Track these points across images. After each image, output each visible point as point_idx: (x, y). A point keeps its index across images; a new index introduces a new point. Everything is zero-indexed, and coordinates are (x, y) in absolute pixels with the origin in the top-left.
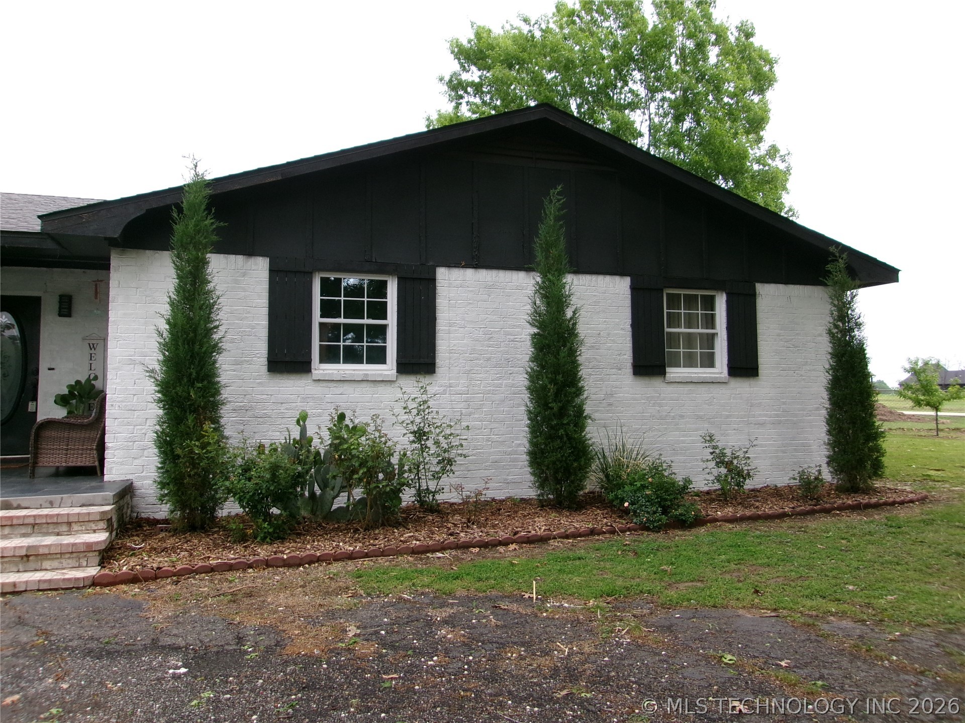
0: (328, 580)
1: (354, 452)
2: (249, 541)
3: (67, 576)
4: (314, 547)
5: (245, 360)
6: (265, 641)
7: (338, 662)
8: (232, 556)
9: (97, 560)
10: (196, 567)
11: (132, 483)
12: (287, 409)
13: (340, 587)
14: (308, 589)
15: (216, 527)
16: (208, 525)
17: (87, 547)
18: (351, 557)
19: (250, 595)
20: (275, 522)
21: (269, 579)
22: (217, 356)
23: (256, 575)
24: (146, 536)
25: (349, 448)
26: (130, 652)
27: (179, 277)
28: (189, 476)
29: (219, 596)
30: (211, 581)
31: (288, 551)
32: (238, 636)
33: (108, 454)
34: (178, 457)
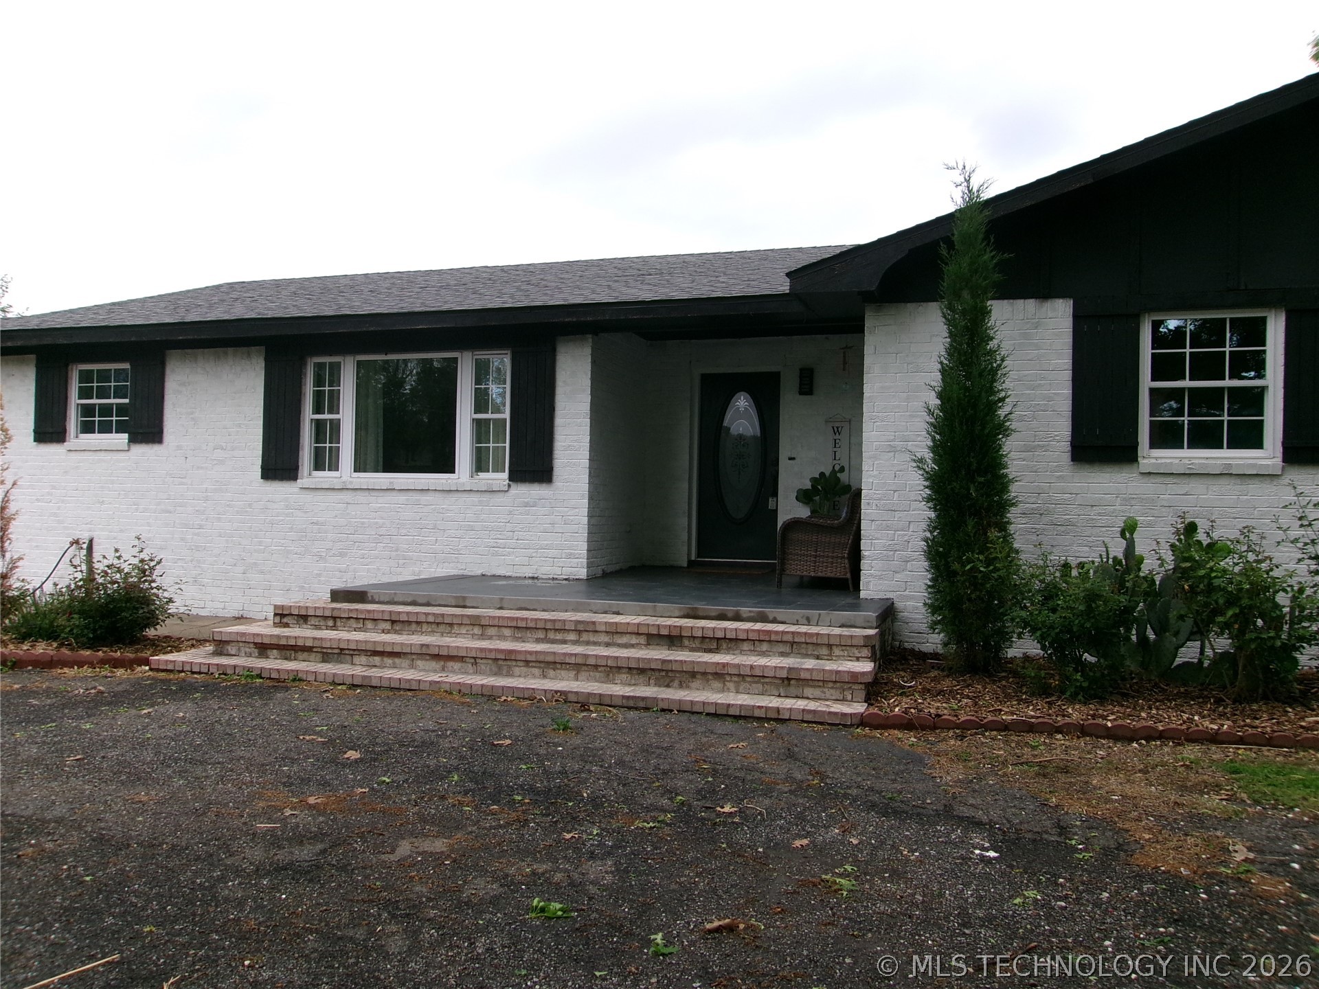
0: (1183, 768)
1: (1216, 582)
2: (1053, 695)
3: (832, 710)
4: (1153, 717)
5: (1038, 445)
6: (1103, 840)
7: (1226, 895)
8: (1032, 713)
9: (862, 695)
10: (985, 721)
11: (893, 603)
12: (1099, 514)
13: (1204, 782)
14: (1152, 776)
15: (1004, 671)
16: (993, 666)
17: (852, 677)
18: (1214, 739)
19: (1065, 770)
20: (1091, 674)
21: (1089, 753)
22: (1004, 440)
23: (1067, 743)
24: (914, 672)
25: (1208, 575)
26: (919, 815)
27: (951, 335)
28: (970, 600)
29: (1022, 764)
30: (1006, 742)
31: (1111, 717)
32: (1058, 824)
33: (864, 564)
34: (955, 573)
